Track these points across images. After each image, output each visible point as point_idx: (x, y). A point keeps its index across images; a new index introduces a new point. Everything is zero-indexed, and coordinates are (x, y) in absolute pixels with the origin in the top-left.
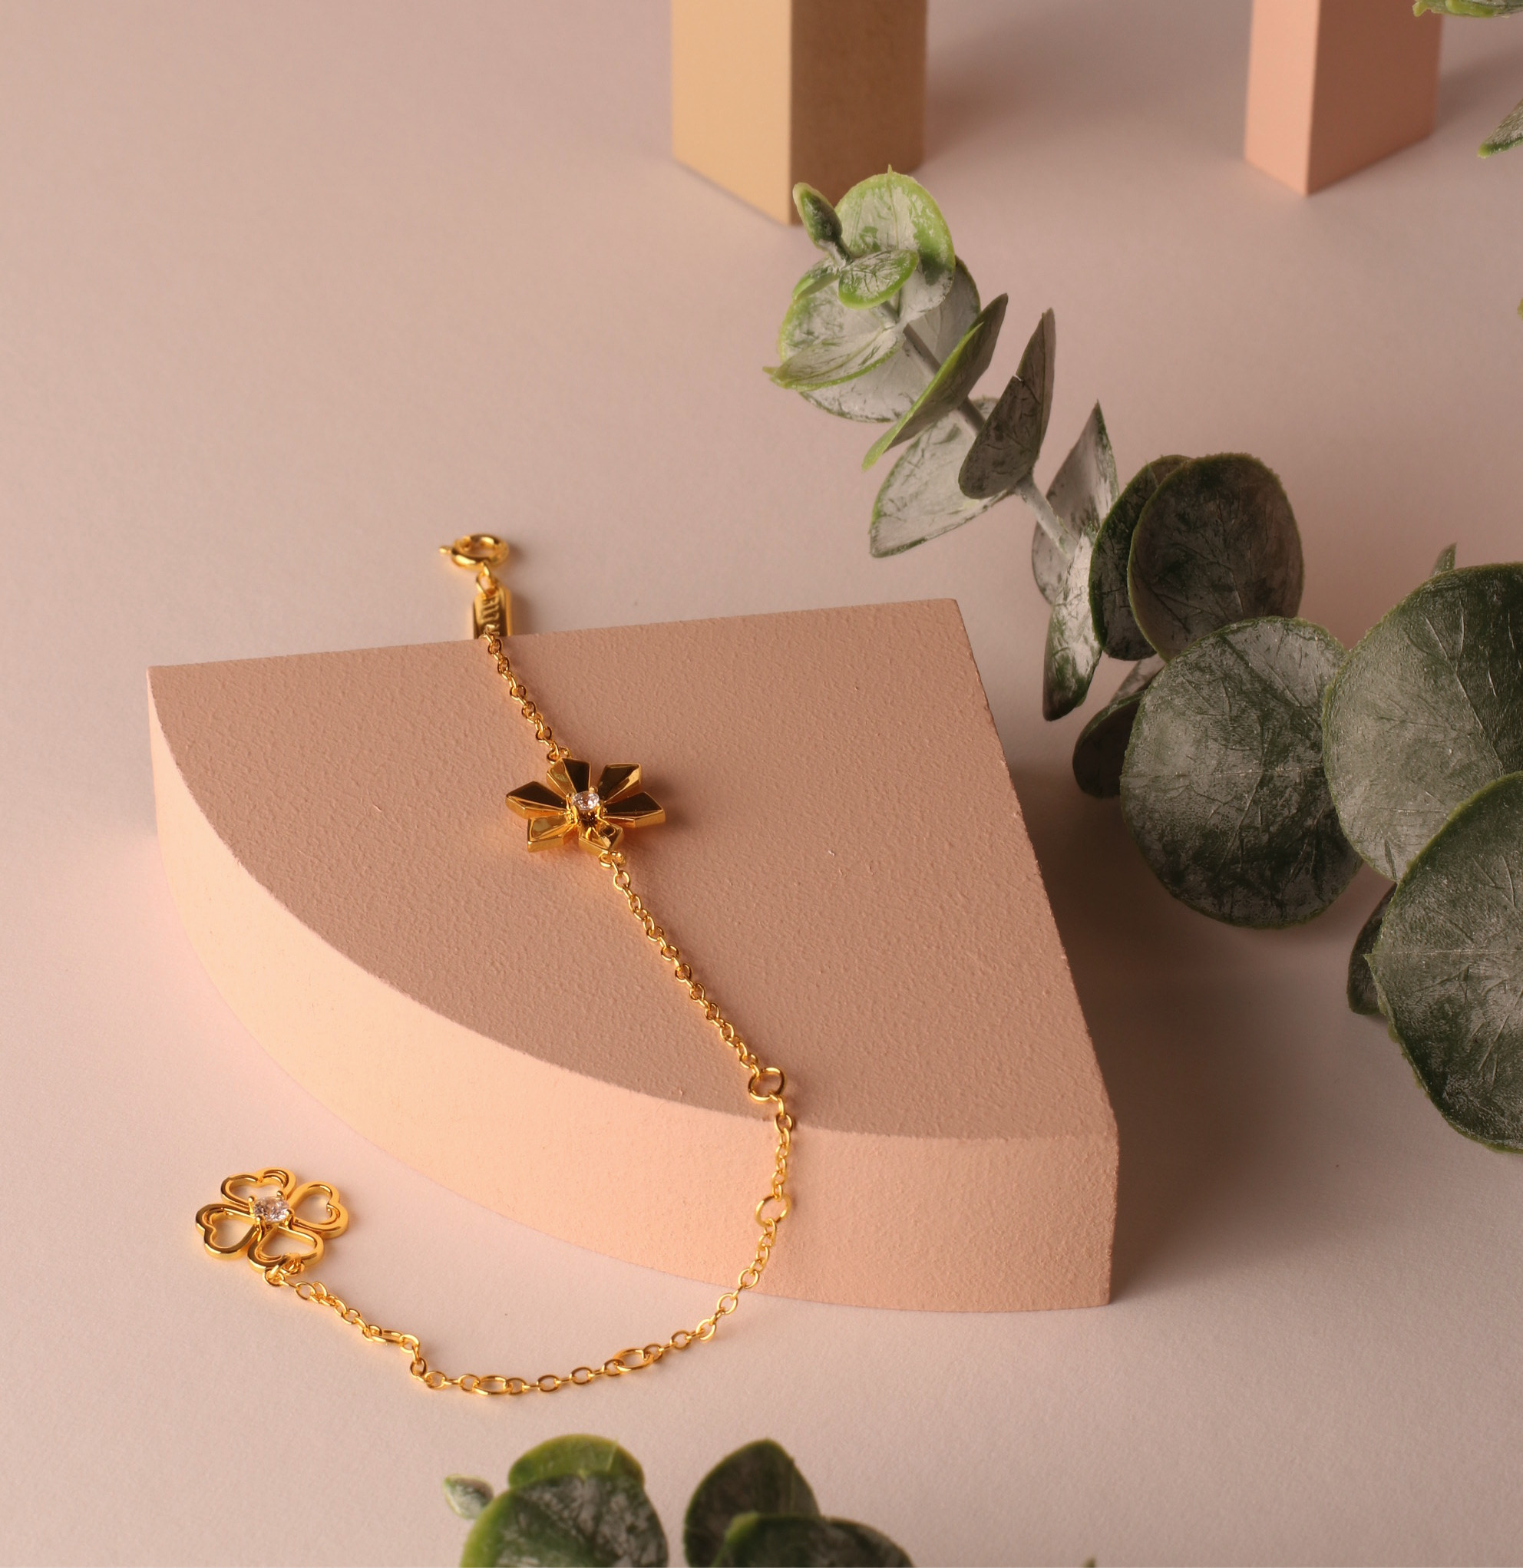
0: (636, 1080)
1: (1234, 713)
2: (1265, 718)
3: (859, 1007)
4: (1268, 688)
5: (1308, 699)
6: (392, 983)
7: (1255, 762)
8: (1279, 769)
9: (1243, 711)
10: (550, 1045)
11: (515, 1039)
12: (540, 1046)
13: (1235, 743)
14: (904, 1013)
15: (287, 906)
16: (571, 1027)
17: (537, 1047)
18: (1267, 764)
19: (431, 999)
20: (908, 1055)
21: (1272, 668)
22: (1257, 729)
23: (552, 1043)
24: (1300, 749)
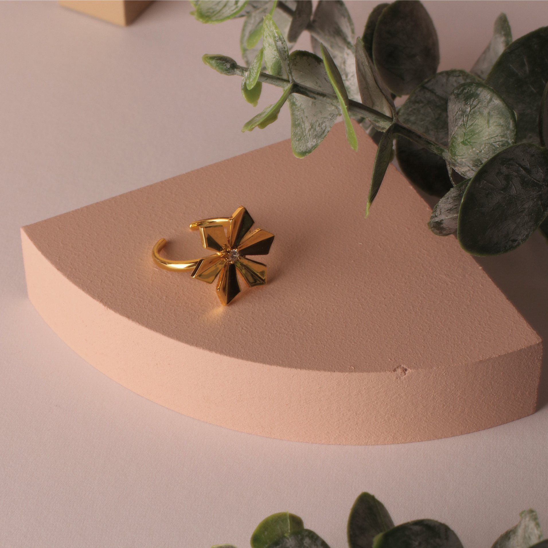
0: (331, 367)
3: (408, 311)
6: (203, 348)
10: (286, 360)
11: (269, 361)
12: (282, 361)
14: (428, 309)
15: (139, 323)
16: (291, 349)
17: (281, 362)
19: (224, 351)
20: (439, 327)
23: (286, 359)
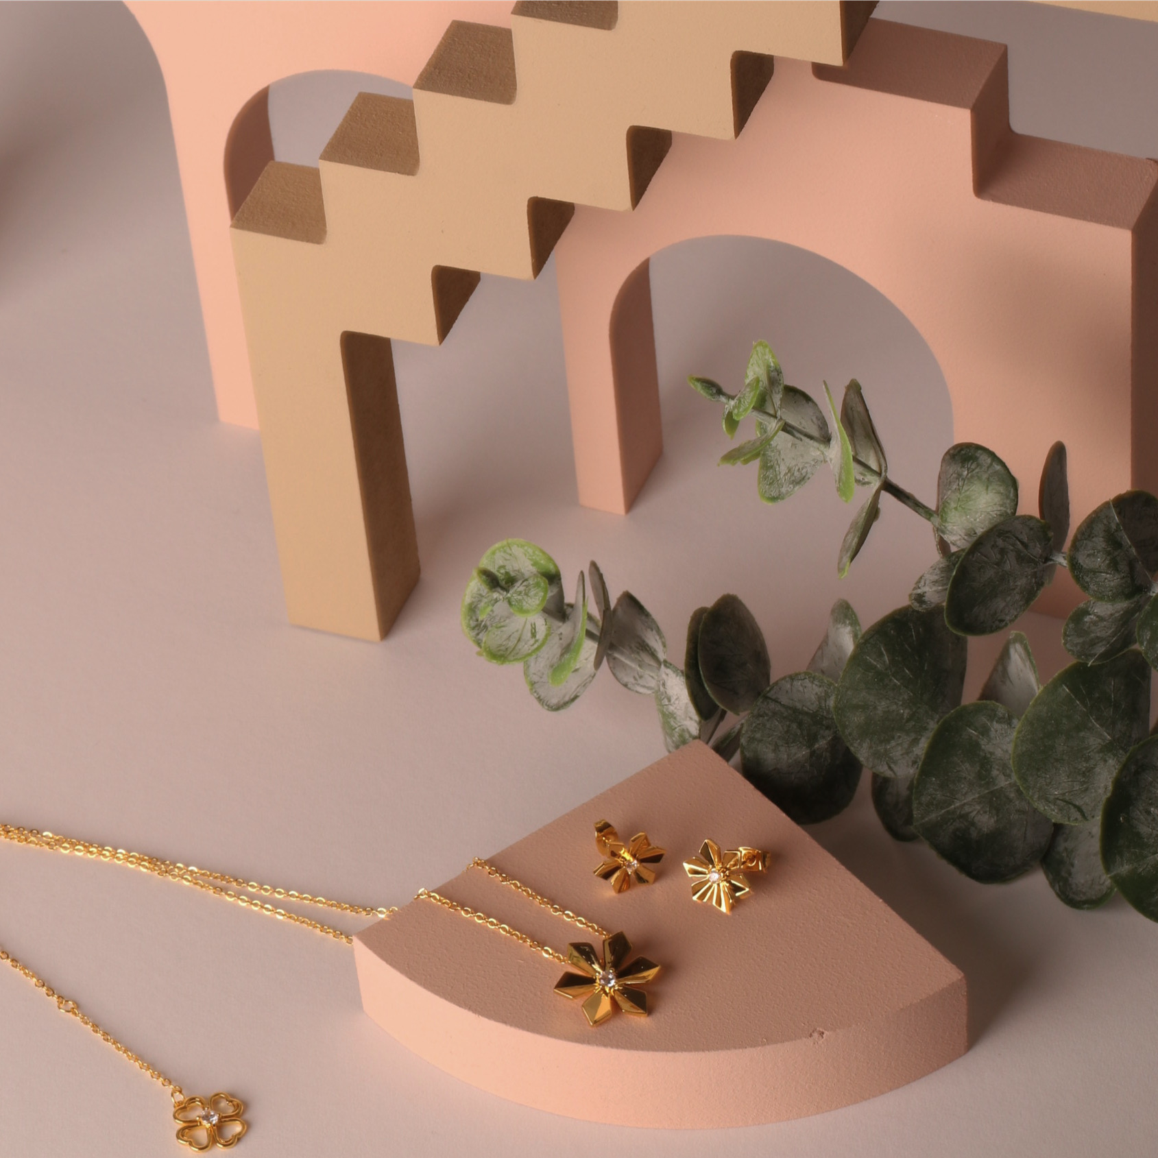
1: (786, 729)
2: (800, 724)
4: (795, 710)
5: (814, 707)
7: (804, 747)
8: (816, 746)
9: (789, 726)
13: (792, 743)
18: (810, 745)
21: (792, 700)
22: (799, 732)
24: (821, 732)
